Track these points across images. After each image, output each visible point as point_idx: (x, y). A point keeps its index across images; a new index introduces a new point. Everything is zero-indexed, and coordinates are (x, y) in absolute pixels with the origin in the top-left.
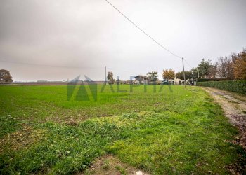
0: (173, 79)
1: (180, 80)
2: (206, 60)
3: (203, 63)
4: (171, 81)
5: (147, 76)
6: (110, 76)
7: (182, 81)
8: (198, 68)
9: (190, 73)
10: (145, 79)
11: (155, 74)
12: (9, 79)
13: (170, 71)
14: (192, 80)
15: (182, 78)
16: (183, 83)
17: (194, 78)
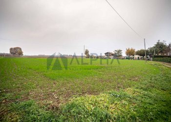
0: (133, 55)
1: (139, 56)
2: (161, 41)
3: (158, 43)
4: (132, 56)
5: (113, 53)
6: (87, 52)
7: (140, 57)
8: (154, 47)
9: (147, 51)
10: (112, 54)
11: (119, 51)
12: (21, 53)
13: (132, 49)
14: (148, 56)
15: (140, 55)
16: (141, 58)
17: (150, 55)
